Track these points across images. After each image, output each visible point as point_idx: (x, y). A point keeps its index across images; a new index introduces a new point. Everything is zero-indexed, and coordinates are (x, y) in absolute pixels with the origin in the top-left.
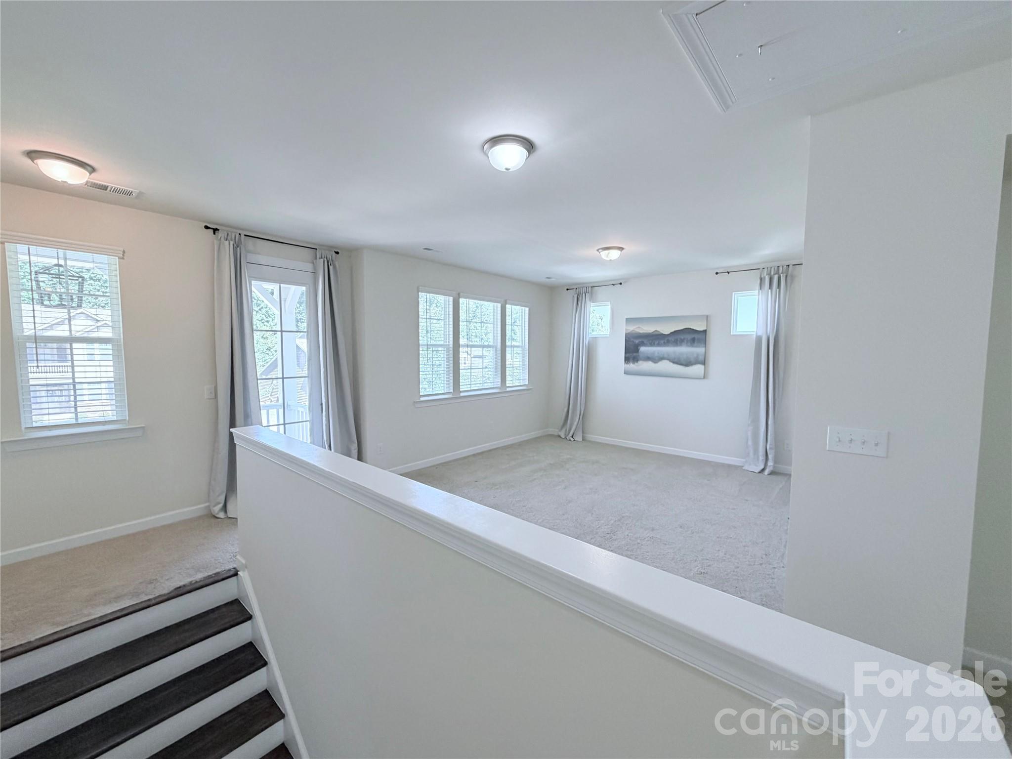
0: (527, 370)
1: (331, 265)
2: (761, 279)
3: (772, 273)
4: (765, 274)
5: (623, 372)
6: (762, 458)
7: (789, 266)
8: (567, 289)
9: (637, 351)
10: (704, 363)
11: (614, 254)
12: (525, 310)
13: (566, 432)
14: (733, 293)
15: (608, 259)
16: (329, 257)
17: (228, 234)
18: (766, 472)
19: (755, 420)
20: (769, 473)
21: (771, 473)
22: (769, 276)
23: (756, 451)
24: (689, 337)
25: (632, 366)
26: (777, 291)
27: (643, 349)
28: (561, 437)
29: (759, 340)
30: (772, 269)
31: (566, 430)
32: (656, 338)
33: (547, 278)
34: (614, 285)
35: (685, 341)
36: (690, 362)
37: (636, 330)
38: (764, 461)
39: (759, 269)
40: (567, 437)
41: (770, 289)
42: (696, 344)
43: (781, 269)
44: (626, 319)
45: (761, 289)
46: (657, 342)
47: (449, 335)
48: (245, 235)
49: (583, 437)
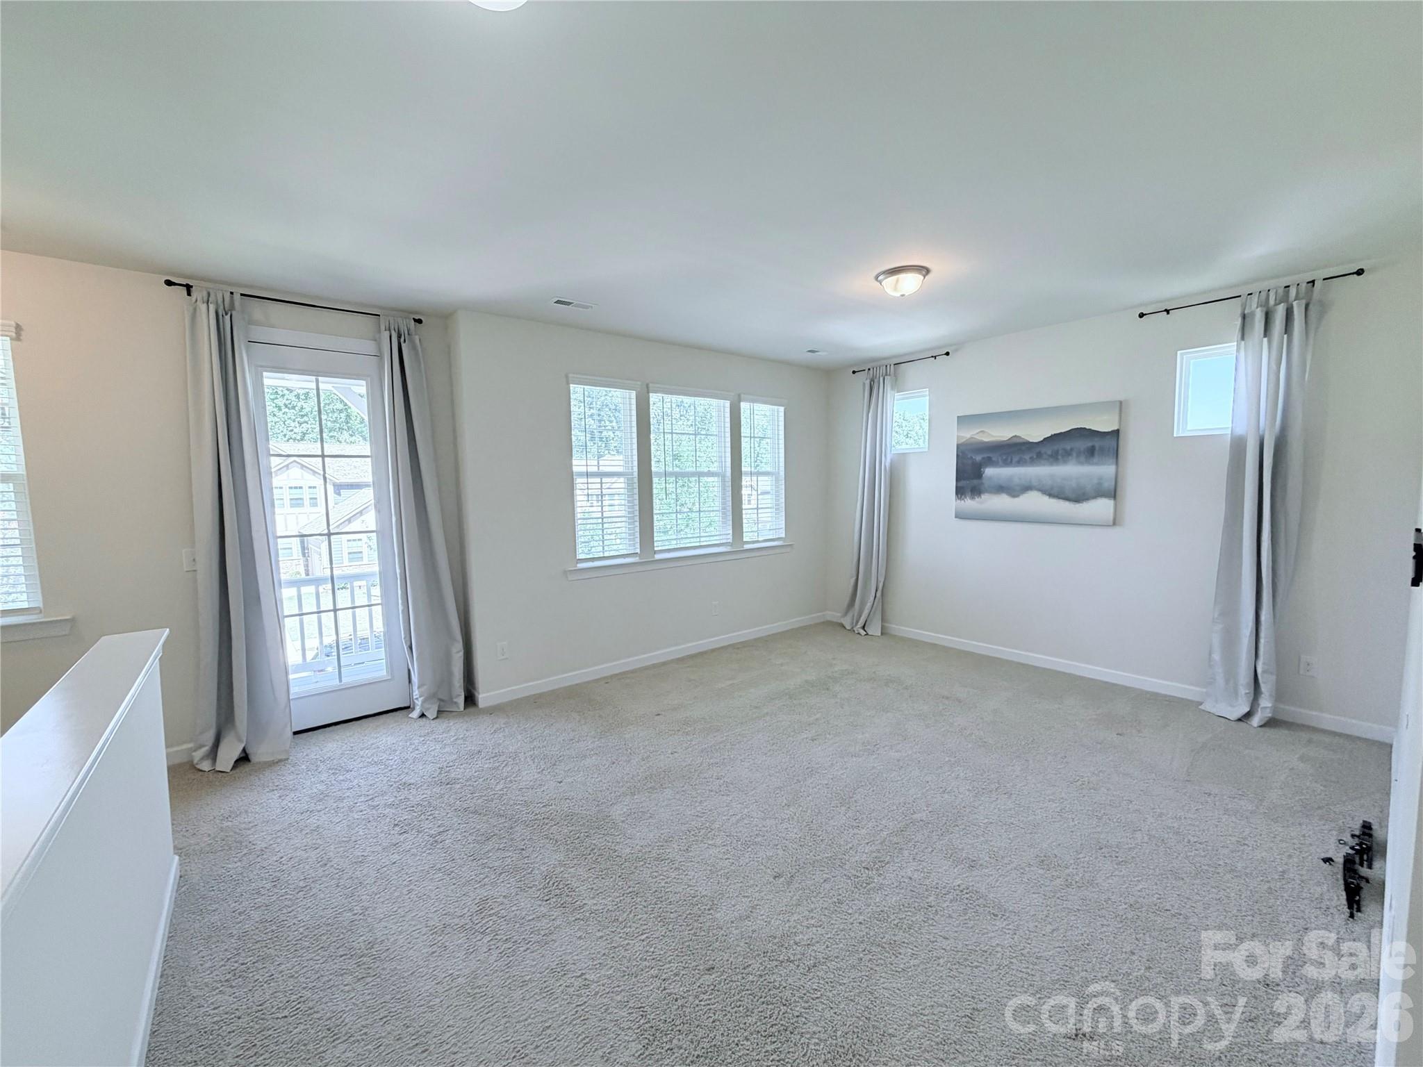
0: (783, 514)
1: (405, 341)
2: (1244, 317)
3: (1272, 302)
4: (1254, 305)
5: (954, 516)
6: (1244, 689)
7: (1313, 282)
8: (854, 372)
9: (979, 475)
10: (1113, 494)
11: (910, 283)
12: (778, 412)
13: (853, 619)
14: (1179, 352)
15: (898, 294)
16: (404, 329)
17: (209, 294)
18: (1256, 721)
19: (1228, 611)
20: (1262, 723)
21: (1271, 723)
22: (1265, 309)
23: (1230, 675)
24: (1083, 444)
25: (969, 504)
26: (1283, 338)
27: (989, 472)
28: (845, 628)
29: (1238, 446)
30: (1272, 295)
31: (853, 616)
32: (1015, 451)
33: (809, 351)
34: (935, 357)
35: (1074, 454)
36: (1084, 494)
37: (975, 437)
38: (1252, 695)
39: (1240, 296)
40: (855, 629)
41: (1265, 335)
42: (1095, 460)
43: (1293, 292)
44: (958, 417)
45: (1243, 338)
46: (1015, 459)
47: (632, 456)
48: (242, 295)
49: (883, 628)
